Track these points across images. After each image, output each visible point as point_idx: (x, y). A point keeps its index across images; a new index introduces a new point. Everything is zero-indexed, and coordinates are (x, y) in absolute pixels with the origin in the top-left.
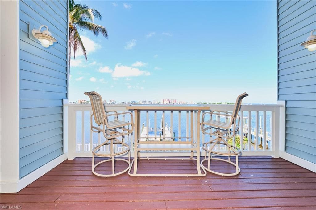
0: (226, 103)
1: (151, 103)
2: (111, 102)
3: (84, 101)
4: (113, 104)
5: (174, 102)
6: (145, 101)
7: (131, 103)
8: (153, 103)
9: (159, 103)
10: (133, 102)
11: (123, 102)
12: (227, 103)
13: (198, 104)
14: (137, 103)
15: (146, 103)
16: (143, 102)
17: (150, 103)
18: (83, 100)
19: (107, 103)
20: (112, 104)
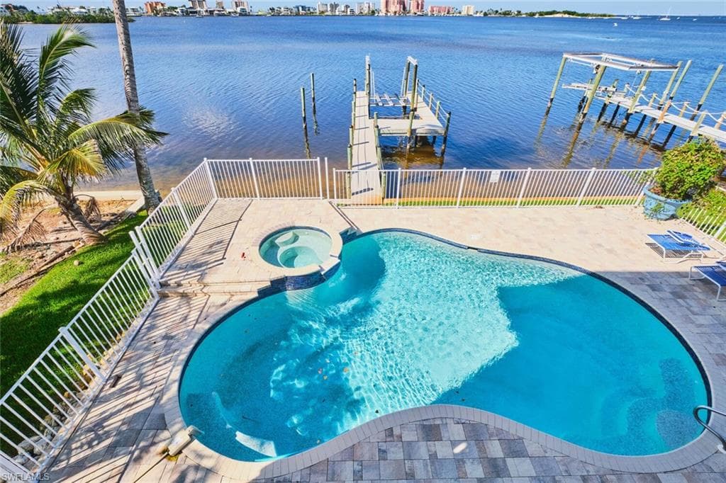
0: (565, 12)
1: (352, 11)
2: (238, 10)
3: (160, 7)
4: (244, 14)
5: (418, 8)
6: (334, 6)
7: (295, 10)
8: (357, 12)
9: (373, 12)
10: (300, 8)
11: (272, 9)
12: (569, 13)
13: (485, 14)
14: (311, 10)
15: (337, 13)
16: (329, 9)
17: (349, 13)
18: (157, 3)
19: (228, 10)
20: (241, 15)
